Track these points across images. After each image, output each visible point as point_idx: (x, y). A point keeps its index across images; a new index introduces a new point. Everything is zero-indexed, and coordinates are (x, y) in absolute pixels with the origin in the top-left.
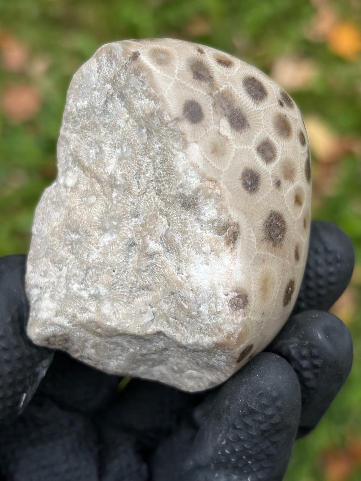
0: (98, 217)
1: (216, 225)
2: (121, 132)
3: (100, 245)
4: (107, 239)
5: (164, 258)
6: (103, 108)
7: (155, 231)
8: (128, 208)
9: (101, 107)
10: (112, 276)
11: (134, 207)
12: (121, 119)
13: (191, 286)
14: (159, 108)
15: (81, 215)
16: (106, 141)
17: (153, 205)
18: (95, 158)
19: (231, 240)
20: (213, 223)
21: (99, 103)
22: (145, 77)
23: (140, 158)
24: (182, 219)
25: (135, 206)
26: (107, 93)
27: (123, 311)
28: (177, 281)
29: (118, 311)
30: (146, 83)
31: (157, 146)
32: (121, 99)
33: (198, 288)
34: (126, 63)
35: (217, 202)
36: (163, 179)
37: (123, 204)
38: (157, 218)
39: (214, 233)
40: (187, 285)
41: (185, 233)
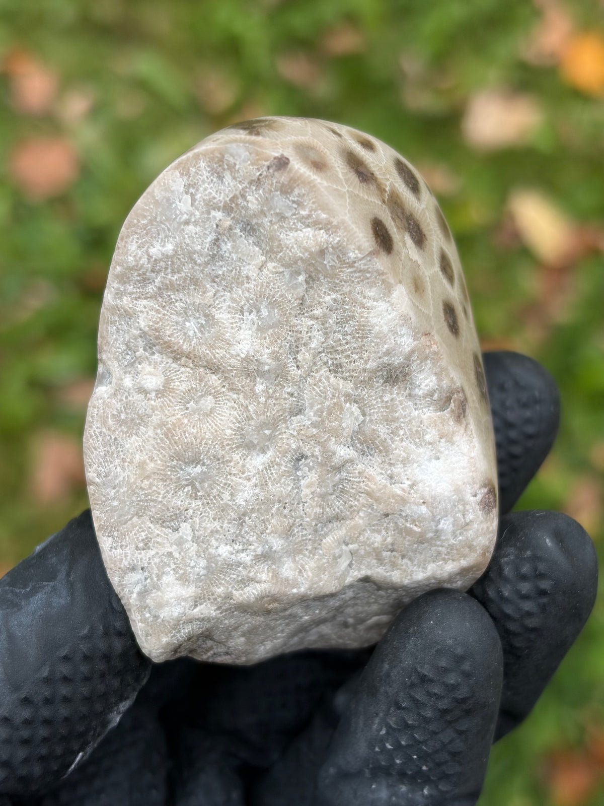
0: (232, 429)
1: (436, 397)
2: (252, 286)
3: (249, 474)
4: (258, 461)
5: (360, 467)
6: (211, 251)
7: (343, 429)
8: (285, 404)
9: (206, 250)
10: (285, 516)
11: (294, 399)
12: (249, 264)
13: (422, 497)
14: (339, 241)
15: (197, 432)
16: (218, 304)
17: (328, 389)
18: (199, 335)
19: (461, 414)
20: (431, 396)
21: (202, 245)
22: (304, 195)
23: (295, 321)
24: (387, 402)
25: (295, 397)
26: (217, 226)
27: (311, 564)
28: (394, 496)
29: (303, 566)
30: (308, 204)
31: (328, 298)
32: (247, 234)
33: (434, 498)
34: (261, 175)
35: (434, 364)
36: (346, 347)
37: (276, 399)
38: (341, 408)
39: (436, 410)
40: (414, 497)
41: (395, 420)
